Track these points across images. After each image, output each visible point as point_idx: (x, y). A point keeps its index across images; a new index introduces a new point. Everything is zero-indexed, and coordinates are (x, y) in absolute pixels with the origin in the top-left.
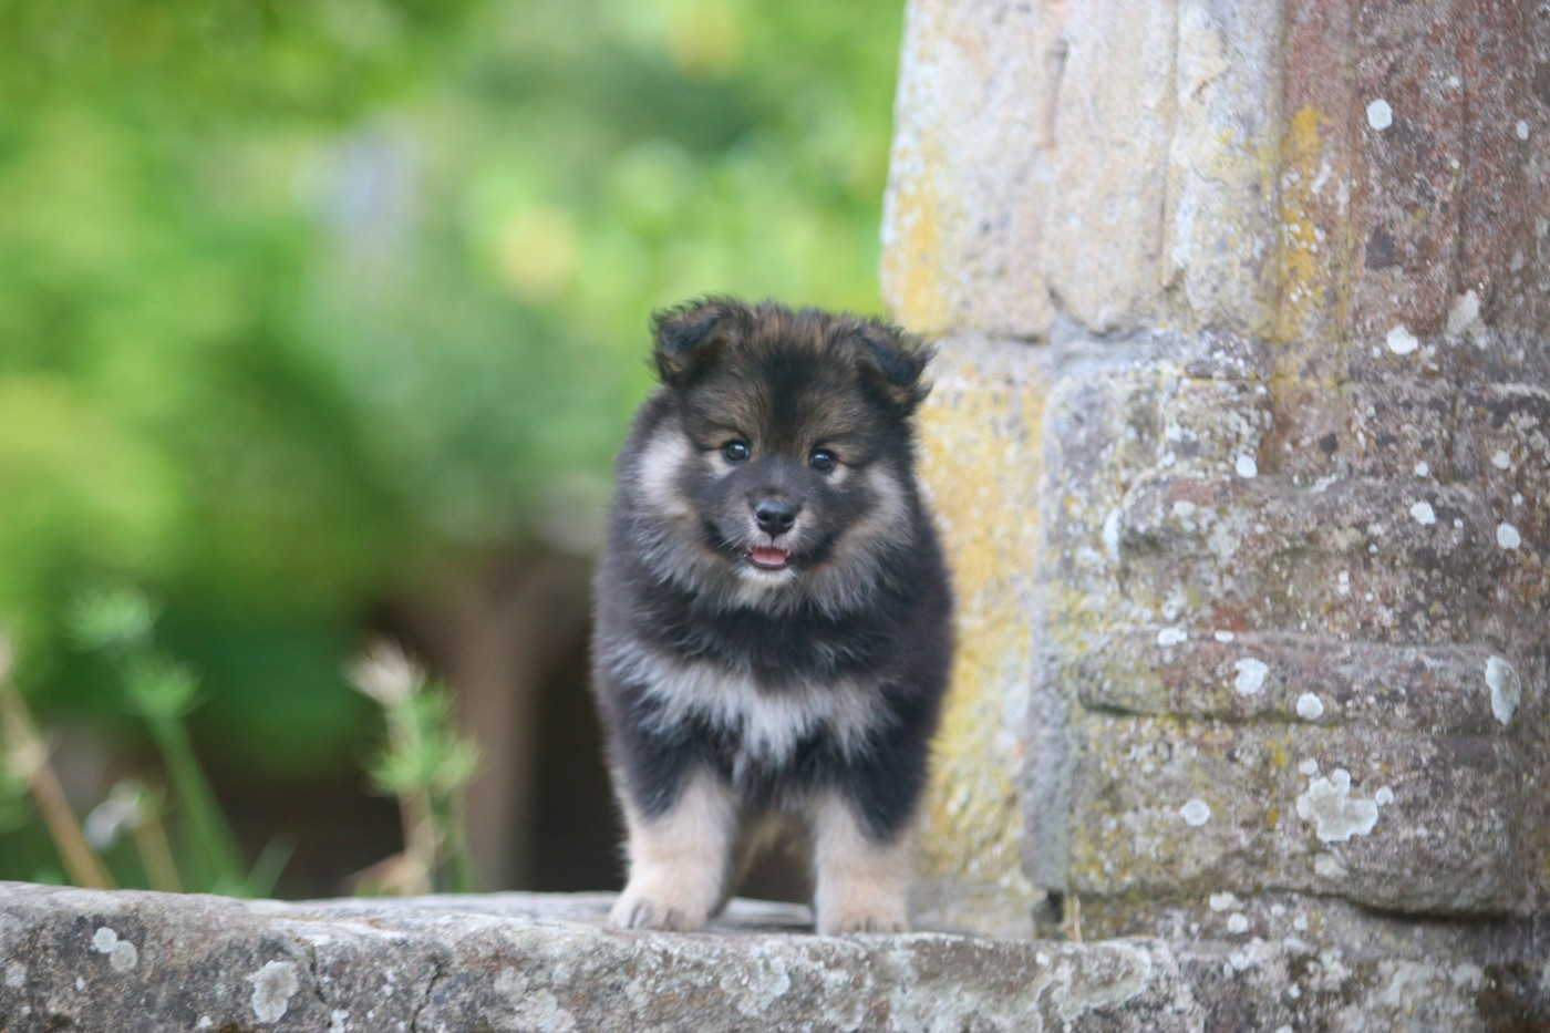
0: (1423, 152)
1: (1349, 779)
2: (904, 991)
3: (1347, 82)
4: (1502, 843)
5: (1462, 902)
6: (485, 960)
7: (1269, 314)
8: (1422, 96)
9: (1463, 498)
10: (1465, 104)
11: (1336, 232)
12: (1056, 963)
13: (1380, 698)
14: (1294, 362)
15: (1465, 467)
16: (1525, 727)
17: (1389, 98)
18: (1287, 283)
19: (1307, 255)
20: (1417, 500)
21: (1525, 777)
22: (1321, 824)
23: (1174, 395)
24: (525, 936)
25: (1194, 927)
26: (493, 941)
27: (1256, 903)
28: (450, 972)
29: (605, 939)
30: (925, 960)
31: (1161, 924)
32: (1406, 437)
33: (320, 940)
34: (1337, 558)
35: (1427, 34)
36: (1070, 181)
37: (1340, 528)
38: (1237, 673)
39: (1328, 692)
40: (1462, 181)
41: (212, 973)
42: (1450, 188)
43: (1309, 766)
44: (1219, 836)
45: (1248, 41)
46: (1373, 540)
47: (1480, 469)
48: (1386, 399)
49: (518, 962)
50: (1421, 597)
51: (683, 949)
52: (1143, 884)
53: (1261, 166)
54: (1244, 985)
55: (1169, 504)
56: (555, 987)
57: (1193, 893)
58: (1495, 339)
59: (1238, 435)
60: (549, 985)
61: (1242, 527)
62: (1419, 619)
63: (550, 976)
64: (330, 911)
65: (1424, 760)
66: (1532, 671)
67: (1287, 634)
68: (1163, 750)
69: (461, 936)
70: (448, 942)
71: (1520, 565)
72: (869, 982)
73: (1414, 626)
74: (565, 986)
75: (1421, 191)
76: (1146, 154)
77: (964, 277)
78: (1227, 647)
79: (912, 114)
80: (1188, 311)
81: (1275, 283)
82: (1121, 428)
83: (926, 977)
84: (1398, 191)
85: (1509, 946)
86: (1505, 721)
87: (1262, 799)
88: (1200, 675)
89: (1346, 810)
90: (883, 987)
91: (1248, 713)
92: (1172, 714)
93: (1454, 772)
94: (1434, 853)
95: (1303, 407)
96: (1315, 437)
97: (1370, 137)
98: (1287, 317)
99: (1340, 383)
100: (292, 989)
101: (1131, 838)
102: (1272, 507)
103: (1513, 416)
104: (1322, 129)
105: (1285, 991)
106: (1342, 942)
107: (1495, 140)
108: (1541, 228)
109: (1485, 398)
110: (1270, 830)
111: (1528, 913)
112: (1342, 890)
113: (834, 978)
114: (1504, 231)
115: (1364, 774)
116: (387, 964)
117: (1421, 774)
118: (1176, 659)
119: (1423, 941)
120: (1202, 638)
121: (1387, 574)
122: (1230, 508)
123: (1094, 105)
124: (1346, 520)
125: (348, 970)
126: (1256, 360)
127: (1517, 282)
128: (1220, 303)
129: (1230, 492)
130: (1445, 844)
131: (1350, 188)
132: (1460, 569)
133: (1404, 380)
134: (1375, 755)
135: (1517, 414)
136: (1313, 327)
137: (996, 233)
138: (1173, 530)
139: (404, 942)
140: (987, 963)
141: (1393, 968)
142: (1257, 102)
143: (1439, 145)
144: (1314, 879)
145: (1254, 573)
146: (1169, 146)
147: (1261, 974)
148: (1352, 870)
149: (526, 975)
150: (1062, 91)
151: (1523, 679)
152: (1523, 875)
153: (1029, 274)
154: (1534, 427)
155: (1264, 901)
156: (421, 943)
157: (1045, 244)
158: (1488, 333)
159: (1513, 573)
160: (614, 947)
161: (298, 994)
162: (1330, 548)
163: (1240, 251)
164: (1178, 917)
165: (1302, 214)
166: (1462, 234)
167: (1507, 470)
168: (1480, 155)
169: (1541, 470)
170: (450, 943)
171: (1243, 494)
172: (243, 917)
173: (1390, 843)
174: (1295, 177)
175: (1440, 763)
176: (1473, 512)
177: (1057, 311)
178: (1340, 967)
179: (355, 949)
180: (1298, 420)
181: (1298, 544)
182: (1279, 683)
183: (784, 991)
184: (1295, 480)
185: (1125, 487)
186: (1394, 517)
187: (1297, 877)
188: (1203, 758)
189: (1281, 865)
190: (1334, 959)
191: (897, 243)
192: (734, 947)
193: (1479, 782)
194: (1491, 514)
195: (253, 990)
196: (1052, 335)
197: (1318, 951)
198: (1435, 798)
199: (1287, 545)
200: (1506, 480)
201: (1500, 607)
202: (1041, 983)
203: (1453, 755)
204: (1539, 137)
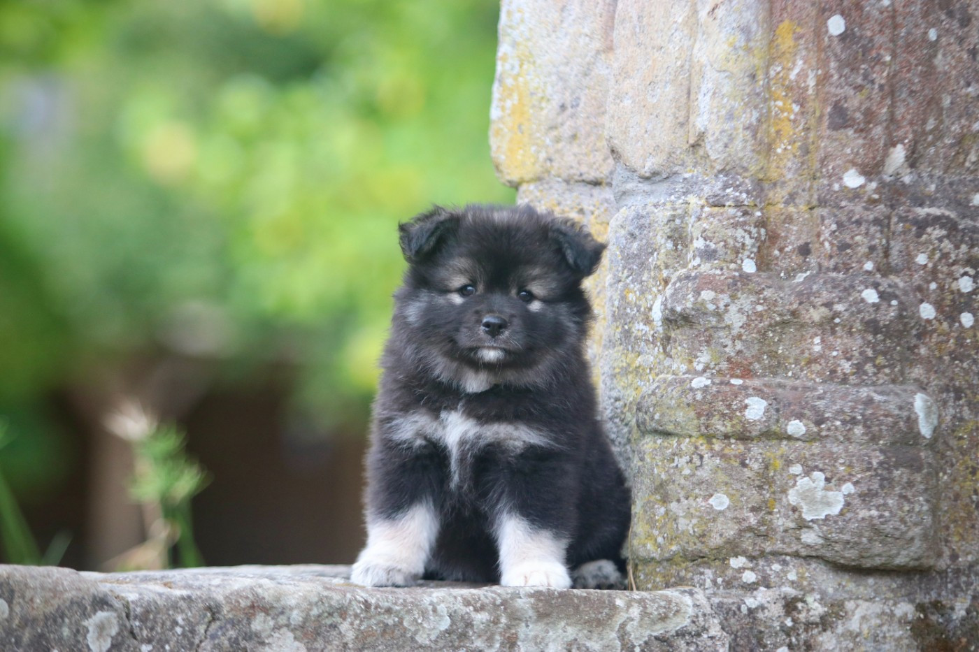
0: (866, 50)
1: (824, 477)
2: (527, 626)
3: (813, 3)
4: (928, 520)
5: (901, 560)
6: (244, 609)
7: (763, 162)
8: (865, 13)
9: (896, 286)
10: (893, 17)
11: (807, 105)
12: (629, 605)
13: (844, 422)
14: (780, 194)
15: (897, 265)
16: (941, 441)
17: (842, 14)
18: (774, 140)
19: (788, 123)
20: (867, 288)
21: (941, 474)
22: (805, 509)
23: (699, 219)
24: (272, 591)
25: (719, 580)
26: (250, 596)
27: (761, 562)
28: (221, 617)
29: (326, 593)
30: (541, 604)
31: (697, 578)
32: (857, 244)
33: (132, 597)
34: (812, 327)
36: (624, 73)
37: (814, 307)
38: (746, 406)
39: (808, 419)
40: (892, 69)
41: (59, 620)
42: (885, 74)
43: (796, 469)
44: (736, 518)
46: (837, 314)
47: (908, 266)
48: (844, 218)
49: (267, 609)
50: (870, 353)
51: (378, 599)
52: (684, 550)
53: (756, 61)
54: (754, 618)
55: (697, 292)
56: (293, 627)
57: (719, 556)
58: (916, 177)
59: (743, 244)
60: (288, 626)
61: (747, 307)
62: (869, 368)
63: (289, 618)
64: (137, 577)
65: (875, 464)
66: (945, 403)
67: (778, 380)
68: (696, 460)
69: (228, 592)
71: (935, 331)
72: (504, 620)
73: (865, 373)
74: (299, 626)
75: (865, 77)
76: (676, 55)
77: (548, 141)
78: (739, 389)
79: (509, 31)
80: (707, 161)
81: (766, 141)
82: (663, 241)
83: (542, 616)
84: (849, 77)
85: (932, 590)
86: (928, 436)
87: (764, 492)
88: (721, 408)
89: (822, 498)
90: (513, 623)
91: (754, 433)
92: (702, 435)
93: (895, 472)
94: (883, 527)
95: (787, 225)
96: (795, 246)
97: (830, 40)
98: (774, 165)
99: (811, 209)
100: (114, 631)
101: (675, 520)
102: (767, 293)
103: (929, 230)
104: (796, 36)
105: (782, 622)
106: (820, 589)
107: (914, 41)
108: (946, 101)
109: (910, 217)
110: (770, 513)
111: (944, 567)
112: (819, 554)
113: (481, 618)
114: (922, 103)
115: (834, 474)
116: (178, 613)
117: (872, 473)
118: (704, 397)
119: (875, 587)
120: (721, 383)
121: (847, 338)
122: (739, 294)
123: (640, 22)
124: (818, 301)
125: (151, 617)
126: (754, 193)
127: (930, 138)
128: (730, 155)
129: (739, 283)
130: (890, 521)
131: (816, 75)
132: (895, 334)
133: (855, 205)
134: (841, 461)
135: (932, 228)
136: (792, 171)
137: (569, 111)
138: (700, 310)
139: (189, 597)
140: (583, 606)
141: (855, 606)
142: (752, 18)
143: (877, 45)
144: (801, 546)
145: (756, 339)
146: (693, 49)
147: (766, 611)
148: (827, 539)
149: (273, 618)
150: (617, 13)
151: (939, 408)
152: (941, 541)
153: (593, 138)
154: (944, 237)
155: (766, 561)
156: (200, 598)
157: (607, 116)
158: (911, 173)
159: (931, 336)
160: (331, 598)
161: (118, 634)
162: (808, 321)
163: (742, 120)
164: (709, 573)
165: (784, 94)
166: (893, 106)
167: (925, 266)
168: (904, 52)
169: (948, 265)
170: (220, 598)
171: (748, 285)
172: (80, 581)
173: (853, 520)
174: (779, 69)
175: (886, 466)
176: (904, 295)
177: (616, 163)
178: (819, 606)
179: (156, 603)
180: (783, 234)
181: (785, 318)
182: (774, 413)
183: (446, 627)
184: (782, 275)
185: (666, 282)
186: (851, 299)
187: (789, 545)
188: (724, 465)
189: (778, 536)
190: (815, 600)
191: (501, 119)
192: (412, 598)
193: (912, 478)
194: (915, 296)
195: (88, 631)
196: (612, 179)
197: (804, 595)
198: (882, 490)
199: (778, 319)
200: (925, 273)
201: (922, 359)
202: (619, 619)
203: (894, 460)
204: (944, 39)
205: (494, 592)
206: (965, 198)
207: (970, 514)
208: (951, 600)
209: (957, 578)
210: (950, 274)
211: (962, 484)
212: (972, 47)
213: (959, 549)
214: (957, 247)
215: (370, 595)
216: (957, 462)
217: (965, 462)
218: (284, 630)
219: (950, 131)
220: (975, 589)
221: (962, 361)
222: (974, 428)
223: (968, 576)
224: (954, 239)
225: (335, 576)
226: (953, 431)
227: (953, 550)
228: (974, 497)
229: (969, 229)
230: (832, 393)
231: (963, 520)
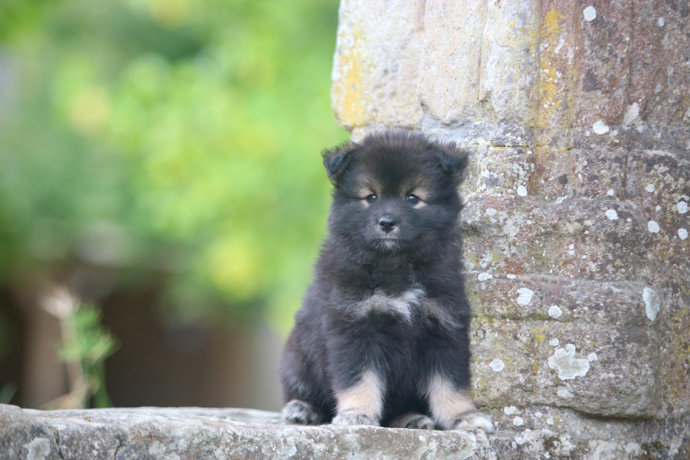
0: (611, 33)
1: (575, 348)
2: (354, 454)
4: (651, 381)
5: (631, 411)
6: (144, 438)
7: (534, 114)
8: (611, 5)
9: (631, 207)
10: (632, 8)
11: (567, 73)
12: (429, 441)
13: (590, 308)
14: (546, 138)
15: (632, 192)
16: (662, 323)
17: (594, 6)
18: (542, 98)
19: (553, 86)
20: (609, 208)
21: (661, 348)
22: (560, 371)
23: (486, 155)
24: (165, 425)
25: (497, 423)
26: (149, 428)
27: (527, 411)
28: (126, 443)
29: (204, 427)
30: (364, 439)
32: (603, 176)
33: (61, 427)
34: (568, 237)
36: (432, 47)
37: (570, 222)
38: (518, 295)
39: (564, 305)
40: (631, 47)
41: (7, 444)
42: (625, 50)
43: (555, 342)
44: (509, 377)
46: (586, 228)
47: (640, 193)
48: (593, 157)
49: (161, 439)
50: (610, 257)
51: (243, 432)
53: (530, 39)
54: (522, 452)
55: (484, 210)
56: (180, 451)
57: (497, 406)
58: (647, 127)
59: (518, 175)
60: (176, 451)
61: (520, 221)
62: (609, 268)
63: (177, 445)
64: (64, 413)
65: (613, 339)
66: (665, 295)
67: (542, 275)
68: (480, 333)
69: (132, 425)
71: (659, 241)
72: (336, 450)
73: (607, 272)
74: (185, 451)
75: (611, 52)
76: (471, 34)
77: (374, 97)
78: (513, 282)
79: (347, 14)
80: (492, 112)
81: (536, 99)
83: (364, 447)
84: (599, 52)
85: (653, 433)
86: (652, 319)
87: (531, 359)
88: (499, 296)
89: (573, 364)
90: (343, 452)
91: (524, 315)
92: (485, 316)
93: (628, 345)
94: (618, 386)
95: (550, 161)
96: (556, 177)
97: (585, 25)
98: (542, 116)
99: (569, 149)
100: (47, 452)
102: (535, 211)
103: (656, 166)
104: (560, 21)
105: (542, 455)
106: (570, 431)
107: (647, 27)
108: (670, 71)
109: (642, 157)
110: (535, 374)
111: (663, 417)
112: (571, 405)
113: (319, 448)
114: (652, 73)
115: (582, 346)
116: (95, 440)
117: (611, 346)
118: (487, 288)
119: (611, 431)
120: (500, 277)
121: (594, 246)
122: (514, 212)
123: (444, 9)
124: (573, 218)
125: (75, 442)
126: (527, 137)
127: (658, 98)
128: (509, 109)
129: (514, 204)
130: (623, 381)
131: (575, 50)
132: (630, 243)
133: (602, 147)
134: (588, 336)
135: (658, 165)
136: (555, 121)
137: (391, 75)
138: (485, 222)
139: (103, 428)
140: (395, 440)
141: (596, 444)
142: (528, 7)
143: (620, 29)
144: (557, 399)
145: (527, 245)
146: (483, 30)
147: (530, 447)
148: (576, 394)
149: (165, 445)
150: (427, 2)
151: (661, 298)
152: (661, 397)
153: (408, 95)
154: (666, 172)
155: (531, 410)
156: (112, 429)
157: (418, 79)
158: (643, 124)
159: (656, 245)
160: (209, 431)
161: (50, 455)
162: (565, 232)
163: (519, 82)
165: (550, 64)
166: (631, 74)
167: (653, 193)
168: (640, 34)
169: (669, 193)
170: (126, 429)
171: (521, 205)
172: (23, 415)
173: (596, 381)
174: (547, 45)
175: (621, 340)
176: (637, 214)
177: (425, 113)
178: (570, 444)
179: (79, 432)
180: (547, 168)
181: (548, 230)
182: (539, 300)
183: (294, 454)
184: (546, 198)
186: (597, 217)
187: (548, 398)
188: (501, 338)
189: (540, 392)
190: (567, 439)
191: (340, 80)
192: (269, 432)
193: (640, 350)
194: (645, 216)
195: (28, 452)
196: (421, 126)
197: (559, 435)
198: (618, 358)
199: (543, 230)
200: (652, 198)
201: (649, 262)
202: (422, 451)
203: (627, 336)
204: (669, 25)
205: (329, 429)
206: (683, 144)
207: (682, 378)
208: (668, 441)
209: (672, 425)
210: (671, 200)
211: (677, 356)
213: (674, 403)
214: (676, 180)
215: (238, 429)
216: (673, 339)
217: (679, 339)
218: (174, 454)
219: (673, 94)
220: (685, 434)
221: (678, 264)
222: (686, 314)
223: (681, 424)
224: (674, 174)
225: (211, 416)
226: (671, 316)
227: (670, 404)
228: (686, 365)
229: (685, 167)
230: (581, 286)
231: (678, 382)
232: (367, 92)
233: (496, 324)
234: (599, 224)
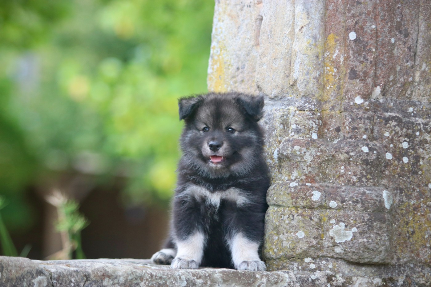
0: (365, 47)
1: (344, 225)
2: (219, 285)
3: (343, 27)
4: (388, 243)
5: (376, 260)
6: (100, 276)
7: (321, 92)
8: (364, 31)
9: (376, 145)
10: (377, 33)
11: (340, 69)
12: (262, 277)
13: (353, 202)
14: (328, 106)
15: (376, 136)
16: (394, 210)
17: (355, 31)
18: (326, 84)
19: (332, 76)
20: (364, 146)
21: (393, 224)
22: (336, 238)
23: (294, 116)
24: (112, 269)
25: (300, 267)
26: (103, 271)
27: (318, 260)
28: (90, 279)
29: (134, 270)
30: (225, 276)
31: (290, 266)
32: (360, 128)
33: (53, 270)
34: (341, 162)
35: (366, 13)
36: (264, 55)
37: (341, 153)
38: (312, 195)
39: (338, 200)
40: (376, 55)
41: (22, 279)
42: (373, 57)
43: (333, 221)
44: (307, 241)
45: (315, 15)
46: (351, 157)
47: (381, 137)
48: (355, 117)
49: (109, 277)
50: (364, 173)
51: (156, 273)
52: (286, 255)
53: (319, 50)
54: (314, 284)
55: (293, 147)
56: (120, 284)
57: (300, 257)
58: (385, 100)
59: (312, 127)
60: (118, 283)
61: (313, 153)
62: (364, 179)
63: (119, 280)
64: (55, 262)
65: (366, 219)
66: (396, 194)
67: (326, 184)
68: (291, 217)
69: (93, 269)
70: (90, 271)
71: (392, 164)
72: (209, 283)
73: (363, 182)
74: (123, 284)
75: (364, 58)
76: (286, 47)
77: (231, 83)
78: (309, 187)
79: (216, 36)
80: (298, 92)
81: (323, 84)
82: (279, 125)
83: (225, 281)
84: (358, 58)
85: (389, 273)
86: (388, 209)
87: (319, 231)
88: (302, 195)
89: (343, 234)
90: (213, 284)
91: (316, 206)
92: (294, 206)
93: (374, 223)
94: (369, 246)
95: (331, 119)
96: (334, 128)
97: (350, 42)
98: (326, 93)
99: (341, 112)
100: (45, 284)
101: (282, 242)
102: (322, 147)
103: (390, 122)
104: (336, 40)
105: (326, 286)
106: (342, 271)
107: (385, 43)
108: (398, 68)
110: (322, 240)
111: (394, 263)
112: (342, 257)
113: (199, 281)
114: (388, 69)
115: (349, 224)
116: (72, 277)
117: (365, 223)
118: (295, 191)
119: (365, 271)
120: (302, 185)
121: (355, 167)
122: (310, 148)
123: (270, 33)
124: (343, 151)
126: (317, 106)
127: (391, 84)
128: (307, 90)
129: (310, 143)
130: (372, 244)
131: (344, 57)
132: (375, 165)
133: (359, 111)
134: (352, 218)
135: (391, 121)
136: (333, 96)
137: (241, 70)
138: (294, 154)
139: (77, 271)
140: (242, 277)
141: (356, 279)
142: (318, 32)
143: (370, 44)
144: (334, 254)
145: (317, 166)
146: (292, 45)
147: (319, 280)
148: (345, 251)
149: (112, 280)
150: (261, 29)
151: (393, 197)
152: (393, 252)
153: (250, 82)
154: (396, 125)
155: (320, 260)
156: (82, 271)
157: (256, 73)
158: (383, 98)
159: (390, 167)
160: (137, 272)
161: (47, 286)
162: (339, 159)
163: (313, 74)
164: (296, 264)
165: (330, 64)
166: (376, 70)
167: (388, 137)
168: (381, 47)
169: (398, 137)
171: (314, 144)
172: (31, 263)
173: (356, 243)
174: (328, 54)
176: (379, 149)
177: (260, 92)
178: (342, 279)
179: (63, 273)
180: (329, 123)
181: (329, 158)
182: (324, 198)
183: (185, 285)
185: (280, 142)
186: (357, 150)
187: (329, 254)
188: (303, 219)
189: (325, 249)
190: (340, 276)
191: (212, 73)
192: (171, 272)
193: (381, 226)
194: (384, 150)
195: (34, 284)
197: (335, 274)
198: (369, 230)
199: (326, 158)
200: (388, 140)
201: (387, 176)
202: (258, 283)
203: (374, 218)
204: (397, 42)
205: (205, 271)
206: (406, 109)
207: (405, 241)
208: (397, 277)
209: (400, 268)
210: (399, 141)
211: (402, 229)
212: (409, 46)
213: (401, 256)
214: (402, 129)
215: (153, 271)
216: (400, 219)
217: (404, 219)
218: (117, 285)
219: (400, 81)
220: (407, 273)
221: (403, 177)
222: (408, 205)
223: (404, 267)
224: (400, 126)
225: (139, 263)
226: (399, 206)
227: (398, 256)
228: (407, 234)
229: (407, 122)
230: (348, 189)
231: (403, 244)
232: (227, 80)
233: (300, 211)
234: (358, 155)
